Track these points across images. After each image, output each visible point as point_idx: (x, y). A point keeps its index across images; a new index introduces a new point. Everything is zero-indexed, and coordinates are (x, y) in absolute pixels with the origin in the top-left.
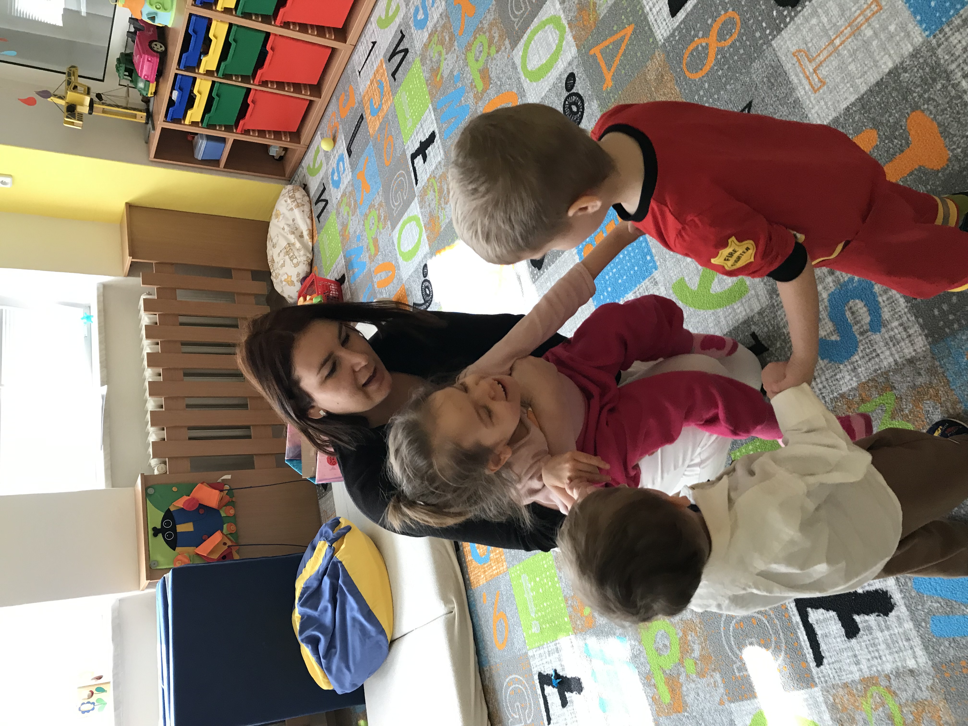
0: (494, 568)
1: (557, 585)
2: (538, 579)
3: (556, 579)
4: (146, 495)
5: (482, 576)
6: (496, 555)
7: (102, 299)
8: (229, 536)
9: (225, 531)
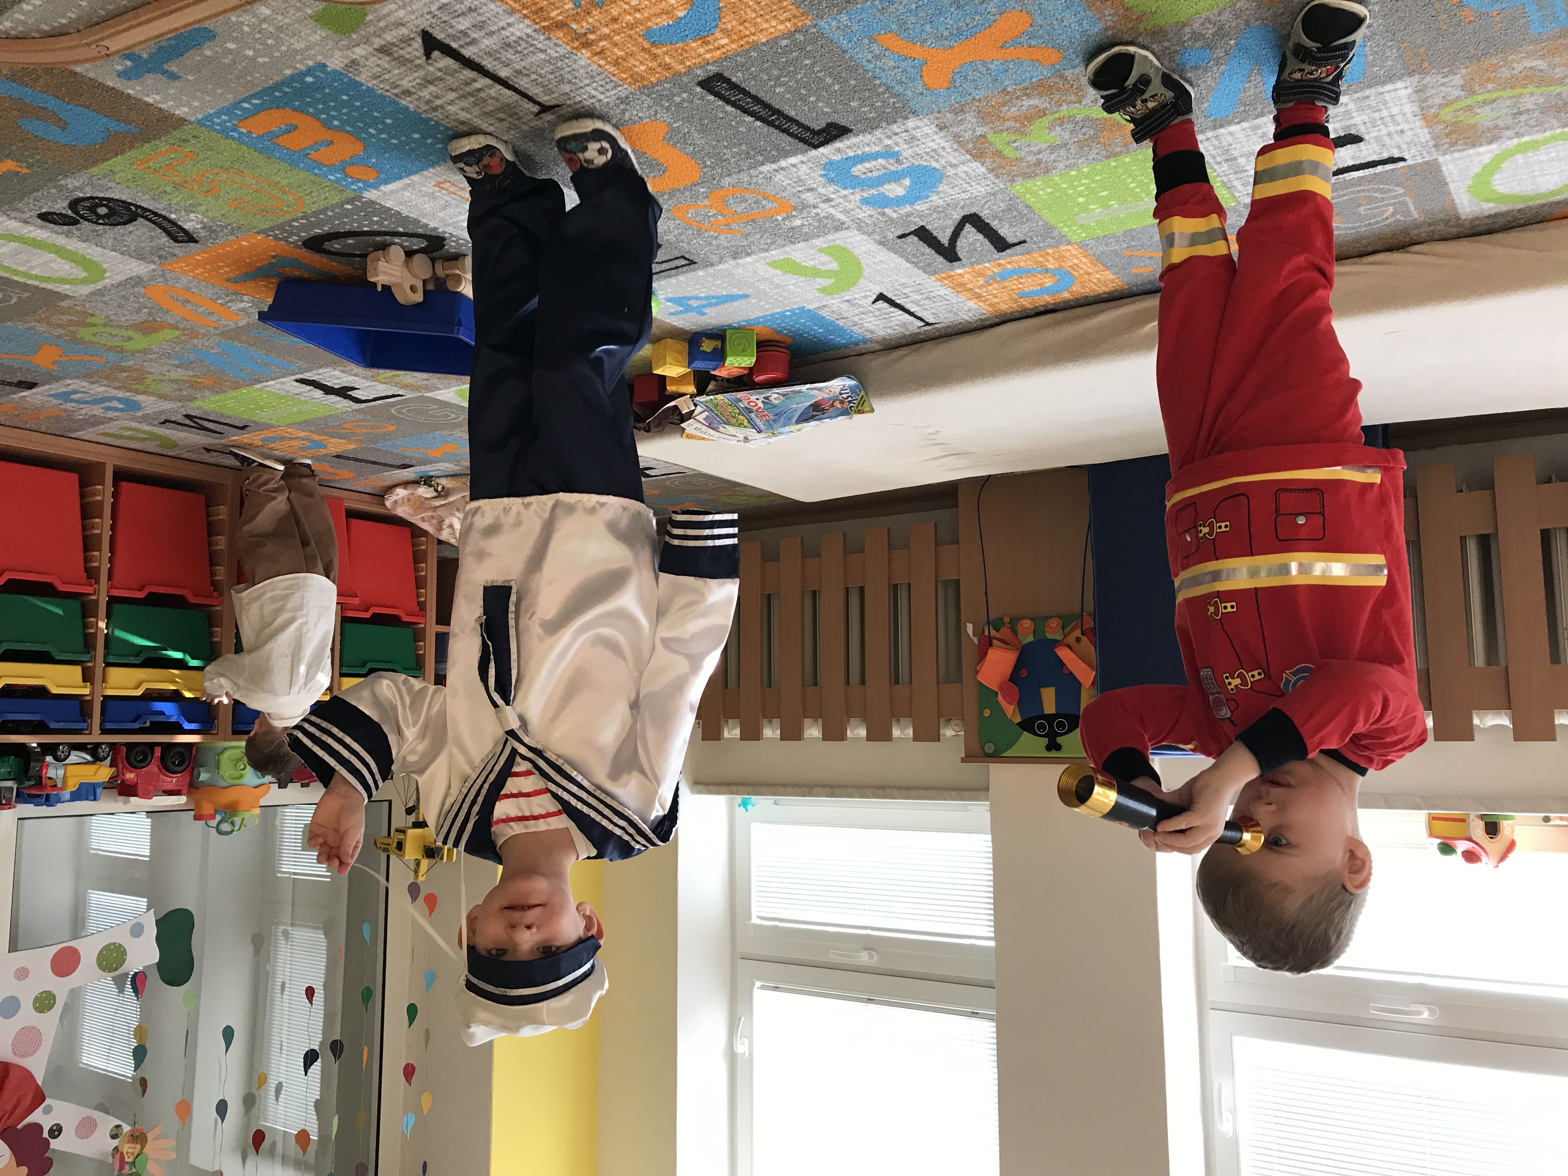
0: (1075, 261)
1: (1086, 170)
2: (1081, 200)
3: (1073, 173)
4: (996, 756)
5: (1098, 276)
6: (1048, 261)
7: (714, 788)
8: (1067, 630)
9: (1058, 636)
